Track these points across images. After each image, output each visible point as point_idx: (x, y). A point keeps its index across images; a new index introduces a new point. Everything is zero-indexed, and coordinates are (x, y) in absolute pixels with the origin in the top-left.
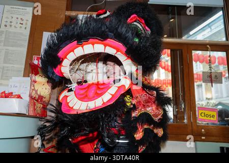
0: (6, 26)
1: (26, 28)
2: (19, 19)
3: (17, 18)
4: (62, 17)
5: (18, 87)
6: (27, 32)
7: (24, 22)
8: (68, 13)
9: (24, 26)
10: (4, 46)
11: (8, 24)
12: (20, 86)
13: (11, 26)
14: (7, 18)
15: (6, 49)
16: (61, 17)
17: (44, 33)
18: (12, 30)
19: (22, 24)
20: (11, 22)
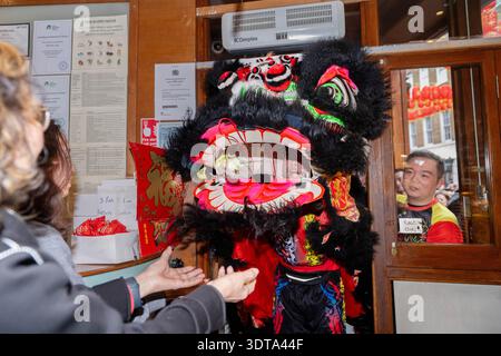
0: (81, 63)
1: (119, 62)
2: (105, 44)
3: (101, 43)
4: (191, 23)
5: (115, 200)
6: (122, 71)
7: (114, 50)
8: (202, 12)
9: (114, 58)
10: (83, 106)
11: (85, 58)
12: (118, 199)
13: (90, 61)
14: (81, 45)
15: (89, 113)
16: (188, 23)
17: (157, 66)
18: (94, 69)
19: (111, 54)
20: (89, 53)
